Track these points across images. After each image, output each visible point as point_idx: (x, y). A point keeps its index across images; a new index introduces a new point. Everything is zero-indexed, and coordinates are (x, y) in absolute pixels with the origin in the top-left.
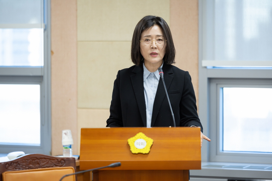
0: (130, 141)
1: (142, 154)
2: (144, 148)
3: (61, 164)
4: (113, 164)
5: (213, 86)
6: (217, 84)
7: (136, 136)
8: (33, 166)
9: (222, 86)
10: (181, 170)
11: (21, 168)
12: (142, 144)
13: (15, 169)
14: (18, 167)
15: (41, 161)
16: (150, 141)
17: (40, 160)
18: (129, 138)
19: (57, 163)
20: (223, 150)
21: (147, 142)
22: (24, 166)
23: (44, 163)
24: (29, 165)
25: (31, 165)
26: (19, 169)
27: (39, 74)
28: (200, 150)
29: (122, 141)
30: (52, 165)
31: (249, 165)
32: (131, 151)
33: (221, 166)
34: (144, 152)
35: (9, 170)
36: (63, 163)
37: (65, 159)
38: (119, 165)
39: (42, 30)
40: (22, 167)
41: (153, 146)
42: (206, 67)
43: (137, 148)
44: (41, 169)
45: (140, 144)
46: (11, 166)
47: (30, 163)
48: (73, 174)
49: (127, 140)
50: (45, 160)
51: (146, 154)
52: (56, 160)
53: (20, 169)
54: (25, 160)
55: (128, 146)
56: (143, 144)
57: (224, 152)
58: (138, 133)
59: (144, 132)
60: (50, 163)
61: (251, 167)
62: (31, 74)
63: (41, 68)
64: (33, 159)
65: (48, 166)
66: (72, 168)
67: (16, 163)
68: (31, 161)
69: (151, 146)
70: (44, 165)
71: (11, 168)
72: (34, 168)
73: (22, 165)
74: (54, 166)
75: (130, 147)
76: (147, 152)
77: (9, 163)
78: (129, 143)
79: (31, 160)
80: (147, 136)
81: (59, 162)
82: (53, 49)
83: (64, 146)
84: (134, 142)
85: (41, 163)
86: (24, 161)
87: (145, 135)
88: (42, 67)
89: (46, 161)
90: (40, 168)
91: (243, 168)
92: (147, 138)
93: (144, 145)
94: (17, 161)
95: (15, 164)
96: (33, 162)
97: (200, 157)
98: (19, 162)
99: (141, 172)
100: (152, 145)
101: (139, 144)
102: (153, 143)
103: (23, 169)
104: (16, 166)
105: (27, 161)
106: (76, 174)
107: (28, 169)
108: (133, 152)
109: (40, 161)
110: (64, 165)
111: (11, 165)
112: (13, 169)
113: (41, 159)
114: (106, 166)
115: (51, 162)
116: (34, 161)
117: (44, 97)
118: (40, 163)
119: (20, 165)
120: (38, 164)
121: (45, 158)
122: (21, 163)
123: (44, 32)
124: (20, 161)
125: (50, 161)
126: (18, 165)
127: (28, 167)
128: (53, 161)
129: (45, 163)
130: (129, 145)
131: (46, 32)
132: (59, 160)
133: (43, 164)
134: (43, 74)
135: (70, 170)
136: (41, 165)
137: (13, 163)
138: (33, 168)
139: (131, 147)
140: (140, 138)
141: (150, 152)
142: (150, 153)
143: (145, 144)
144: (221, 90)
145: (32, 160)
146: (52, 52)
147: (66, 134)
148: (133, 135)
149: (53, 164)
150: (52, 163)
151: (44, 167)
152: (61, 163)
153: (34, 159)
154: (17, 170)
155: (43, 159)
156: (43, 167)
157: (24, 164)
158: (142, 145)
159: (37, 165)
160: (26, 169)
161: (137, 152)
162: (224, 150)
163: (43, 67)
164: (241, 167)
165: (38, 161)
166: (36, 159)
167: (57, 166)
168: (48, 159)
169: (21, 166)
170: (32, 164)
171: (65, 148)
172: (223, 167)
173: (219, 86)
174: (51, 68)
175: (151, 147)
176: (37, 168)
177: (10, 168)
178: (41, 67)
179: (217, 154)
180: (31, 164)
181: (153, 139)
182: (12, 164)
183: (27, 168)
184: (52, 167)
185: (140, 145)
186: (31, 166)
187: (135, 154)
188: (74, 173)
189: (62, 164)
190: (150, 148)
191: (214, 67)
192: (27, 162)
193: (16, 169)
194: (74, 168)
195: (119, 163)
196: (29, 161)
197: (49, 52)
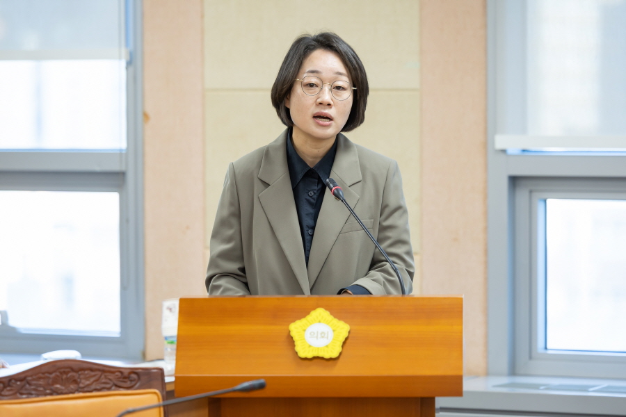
0: (296, 328)
1: (322, 358)
2: (327, 346)
3: (129, 383)
4: (246, 384)
5: (522, 195)
6: (531, 192)
7: (309, 317)
8: (63, 388)
9: (544, 195)
10: (416, 399)
11: (33, 392)
12: (323, 335)
13: (18, 395)
14: (26, 389)
15: (82, 376)
16: (343, 329)
17: (80, 373)
18: (294, 321)
19: (121, 380)
20: (546, 348)
21: (334, 331)
22: (41, 389)
23: (88, 380)
24: (53, 385)
25: (58, 386)
26: (30, 396)
27: (115, 167)
28: (461, 351)
29: (276, 329)
30: (108, 386)
31: (605, 384)
32: (297, 353)
33: (537, 386)
34: (327, 356)
35: (5, 398)
36: (134, 380)
37: (140, 371)
38: (262, 386)
39: (123, 63)
40: (35, 390)
41: (348, 341)
42: (504, 151)
43: (310, 346)
44: (81, 394)
45: (319, 336)
46: (8, 388)
47: (55, 381)
48: (159, 406)
49: (289, 325)
50: (93, 373)
51: (331, 359)
52: (117, 373)
53: (31, 394)
54: (43, 373)
55: (291, 341)
56: (326, 336)
57: (549, 352)
58: (314, 309)
59: (327, 308)
60: (104, 381)
61: (608, 387)
62: (97, 168)
63: (120, 155)
64: (62, 370)
65: (98, 387)
66: (155, 393)
67: (21, 380)
68: (58, 376)
69: (344, 340)
70: (88, 385)
71: (11, 393)
72: (64, 391)
73: (35, 385)
74: (113, 388)
75: (294, 342)
76: (335, 355)
77: (3, 380)
78: (293, 334)
79: (58, 374)
80: (335, 317)
81: (125, 378)
82: (149, 110)
83: (166, 338)
84: (305, 330)
85: (83, 381)
86: (41, 375)
87: (331, 314)
88: (121, 150)
89: (94, 376)
90: (80, 392)
91: (589, 391)
92: (335, 321)
93: (327, 338)
94: (23, 376)
95: (18, 383)
96: (62, 379)
97: (461, 368)
98: (29, 378)
99: (321, 401)
100: (346, 339)
101: (316, 335)
102: (349, 332)
103: (38, 395)
104: (23, 387)
105: (47, 375)
106: (164, 406)
107: (51, 394)
108: (302, 354)
109: (80, 375)
110: (138, 384)
111: (9, 386)
112: (15, 394)
113: (83, 372)
114: (230, 389)
115: (106, 377)
116: (64, 376)
117: (127, 221)
118: (79, 380)
119: (30, 384)
120: (75, 382)
121: (92, 370)
122: (34, 380)
123: (127, 68)
124: (31, 376)
125: (103, 376)
126: (27, 386)
127: (51, 389)
128: (111, 376)
129: (92, 380)
130: (292, 338)
131: (131, 69)
132: (126, 373)
133: (88, 382)
134: (123, 168)
135: (150, 398)
136: (81, 385)
137: (13, 381)
138: (62, 393)
139: (297, 343)
140: (320, 322)
141: (340, 354)
142: (341, 357)
143: (331, 335)
144: (541, 205)
145: (61, 373)
146: (146, 116)
147: (170, 309)
148: (303, 313)
149: (112, 383)
150: (108, 381)
151: (89, 389)
152: (131, 381)
153: (66, 370)
154: (24, 396)
155: (86, 372)
156: (86, 389)
157: (41, 382)
158: (323, 337)
159: (73, 386)
160: (46, 395)
161: (310, 355)
162: (548, 347)
163: (124, 152)
164: (585, 388)
165: (74, 377)
166: (69, 372)
167: (119, 387)
168: (99, 370)
169: (33, 387)
170: (59, 384)
171: (168, 343)
172: (542, 388)
173: (536, 196)
174: (143, 155)
175: (344, 343)
176: (73, 393)
177: (7, 393)
178: (118, 152)
179: (531, 358)
180: (57, 383)
181: (350, 325)
182: (11, 384)
183: (48, 391)
184: (109, 389)
185: (317, 337)
186: (57, 388)
187: (306, 359)
188: (161, 402)
189: (133, 383)
190: (341, 344)
191: (524, 151)
192: (49, 378)
193: (22, 394)
194: (162, 392)
195: (262, 381)
196: (53, 375)
197: (138, 117)
